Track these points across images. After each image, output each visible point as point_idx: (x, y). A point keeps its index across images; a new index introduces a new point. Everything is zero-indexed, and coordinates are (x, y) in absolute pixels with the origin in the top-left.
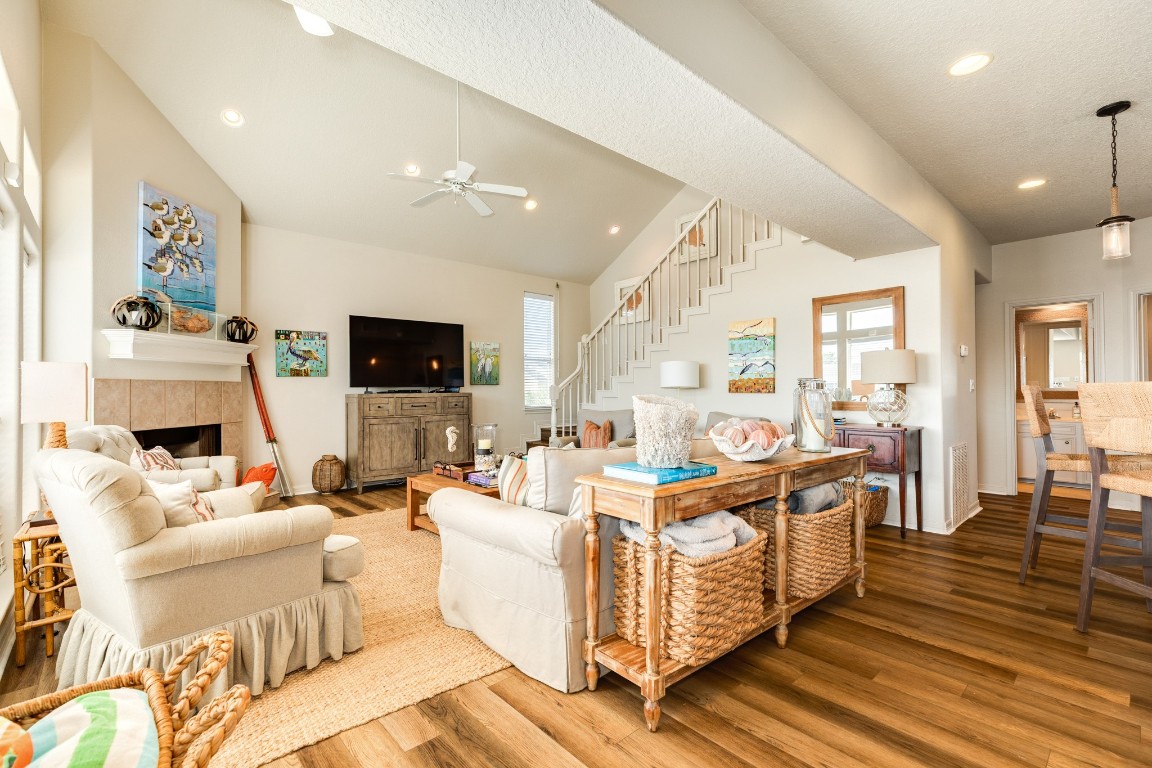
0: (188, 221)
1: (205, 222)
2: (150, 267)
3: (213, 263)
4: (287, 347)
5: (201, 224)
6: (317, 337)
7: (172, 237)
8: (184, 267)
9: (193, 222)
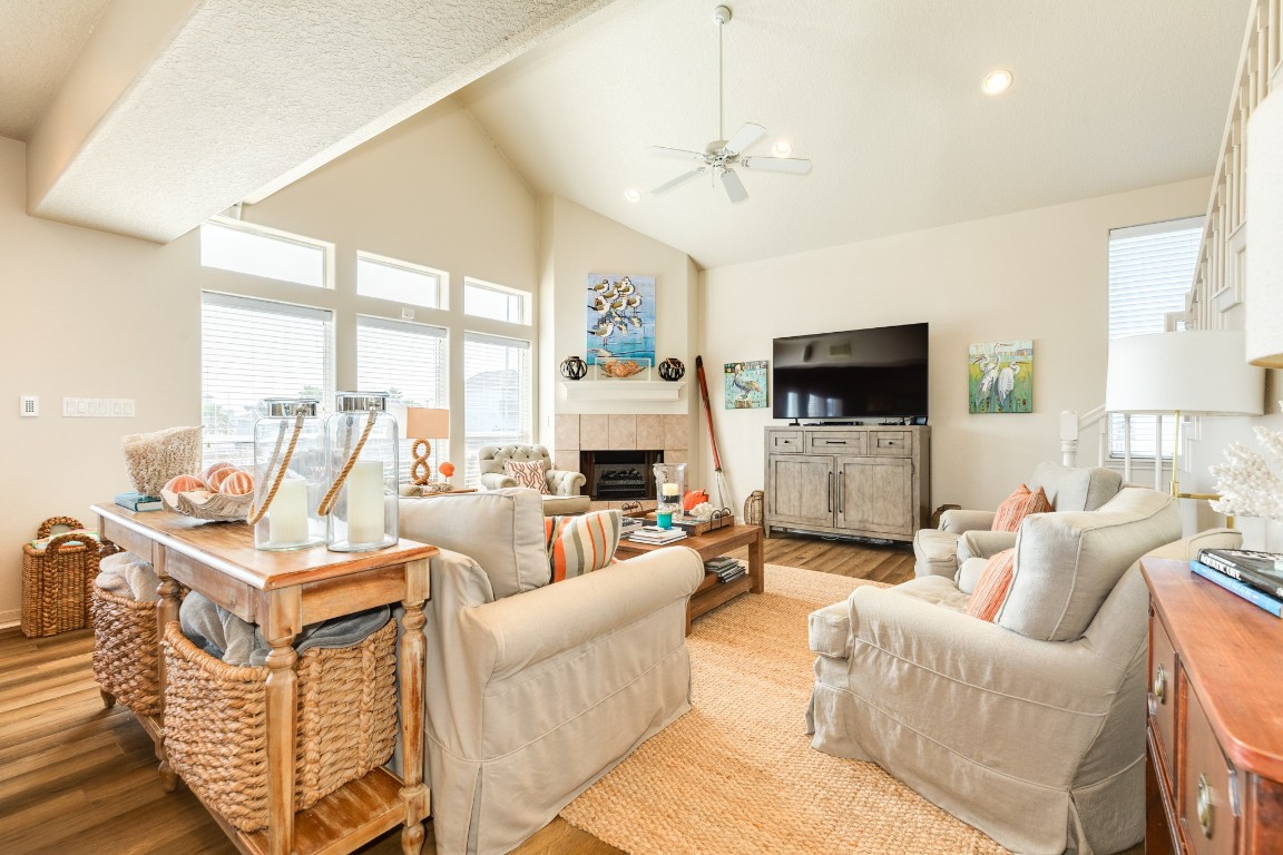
0: (627, 290)
1: (643, 285)
2: (593, 333)
3: (652, 317)
4: (732, 380)
5: (639, 290)
6: (758, 367)
7: (612, 306)
8: (623, 327)
9: (631, 289)
